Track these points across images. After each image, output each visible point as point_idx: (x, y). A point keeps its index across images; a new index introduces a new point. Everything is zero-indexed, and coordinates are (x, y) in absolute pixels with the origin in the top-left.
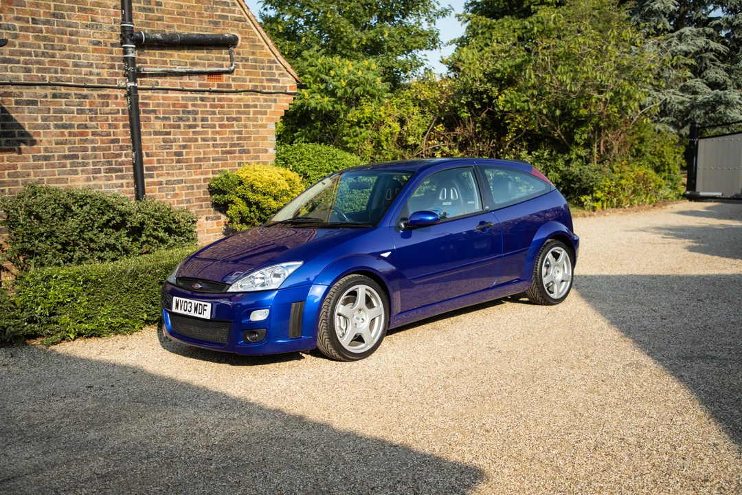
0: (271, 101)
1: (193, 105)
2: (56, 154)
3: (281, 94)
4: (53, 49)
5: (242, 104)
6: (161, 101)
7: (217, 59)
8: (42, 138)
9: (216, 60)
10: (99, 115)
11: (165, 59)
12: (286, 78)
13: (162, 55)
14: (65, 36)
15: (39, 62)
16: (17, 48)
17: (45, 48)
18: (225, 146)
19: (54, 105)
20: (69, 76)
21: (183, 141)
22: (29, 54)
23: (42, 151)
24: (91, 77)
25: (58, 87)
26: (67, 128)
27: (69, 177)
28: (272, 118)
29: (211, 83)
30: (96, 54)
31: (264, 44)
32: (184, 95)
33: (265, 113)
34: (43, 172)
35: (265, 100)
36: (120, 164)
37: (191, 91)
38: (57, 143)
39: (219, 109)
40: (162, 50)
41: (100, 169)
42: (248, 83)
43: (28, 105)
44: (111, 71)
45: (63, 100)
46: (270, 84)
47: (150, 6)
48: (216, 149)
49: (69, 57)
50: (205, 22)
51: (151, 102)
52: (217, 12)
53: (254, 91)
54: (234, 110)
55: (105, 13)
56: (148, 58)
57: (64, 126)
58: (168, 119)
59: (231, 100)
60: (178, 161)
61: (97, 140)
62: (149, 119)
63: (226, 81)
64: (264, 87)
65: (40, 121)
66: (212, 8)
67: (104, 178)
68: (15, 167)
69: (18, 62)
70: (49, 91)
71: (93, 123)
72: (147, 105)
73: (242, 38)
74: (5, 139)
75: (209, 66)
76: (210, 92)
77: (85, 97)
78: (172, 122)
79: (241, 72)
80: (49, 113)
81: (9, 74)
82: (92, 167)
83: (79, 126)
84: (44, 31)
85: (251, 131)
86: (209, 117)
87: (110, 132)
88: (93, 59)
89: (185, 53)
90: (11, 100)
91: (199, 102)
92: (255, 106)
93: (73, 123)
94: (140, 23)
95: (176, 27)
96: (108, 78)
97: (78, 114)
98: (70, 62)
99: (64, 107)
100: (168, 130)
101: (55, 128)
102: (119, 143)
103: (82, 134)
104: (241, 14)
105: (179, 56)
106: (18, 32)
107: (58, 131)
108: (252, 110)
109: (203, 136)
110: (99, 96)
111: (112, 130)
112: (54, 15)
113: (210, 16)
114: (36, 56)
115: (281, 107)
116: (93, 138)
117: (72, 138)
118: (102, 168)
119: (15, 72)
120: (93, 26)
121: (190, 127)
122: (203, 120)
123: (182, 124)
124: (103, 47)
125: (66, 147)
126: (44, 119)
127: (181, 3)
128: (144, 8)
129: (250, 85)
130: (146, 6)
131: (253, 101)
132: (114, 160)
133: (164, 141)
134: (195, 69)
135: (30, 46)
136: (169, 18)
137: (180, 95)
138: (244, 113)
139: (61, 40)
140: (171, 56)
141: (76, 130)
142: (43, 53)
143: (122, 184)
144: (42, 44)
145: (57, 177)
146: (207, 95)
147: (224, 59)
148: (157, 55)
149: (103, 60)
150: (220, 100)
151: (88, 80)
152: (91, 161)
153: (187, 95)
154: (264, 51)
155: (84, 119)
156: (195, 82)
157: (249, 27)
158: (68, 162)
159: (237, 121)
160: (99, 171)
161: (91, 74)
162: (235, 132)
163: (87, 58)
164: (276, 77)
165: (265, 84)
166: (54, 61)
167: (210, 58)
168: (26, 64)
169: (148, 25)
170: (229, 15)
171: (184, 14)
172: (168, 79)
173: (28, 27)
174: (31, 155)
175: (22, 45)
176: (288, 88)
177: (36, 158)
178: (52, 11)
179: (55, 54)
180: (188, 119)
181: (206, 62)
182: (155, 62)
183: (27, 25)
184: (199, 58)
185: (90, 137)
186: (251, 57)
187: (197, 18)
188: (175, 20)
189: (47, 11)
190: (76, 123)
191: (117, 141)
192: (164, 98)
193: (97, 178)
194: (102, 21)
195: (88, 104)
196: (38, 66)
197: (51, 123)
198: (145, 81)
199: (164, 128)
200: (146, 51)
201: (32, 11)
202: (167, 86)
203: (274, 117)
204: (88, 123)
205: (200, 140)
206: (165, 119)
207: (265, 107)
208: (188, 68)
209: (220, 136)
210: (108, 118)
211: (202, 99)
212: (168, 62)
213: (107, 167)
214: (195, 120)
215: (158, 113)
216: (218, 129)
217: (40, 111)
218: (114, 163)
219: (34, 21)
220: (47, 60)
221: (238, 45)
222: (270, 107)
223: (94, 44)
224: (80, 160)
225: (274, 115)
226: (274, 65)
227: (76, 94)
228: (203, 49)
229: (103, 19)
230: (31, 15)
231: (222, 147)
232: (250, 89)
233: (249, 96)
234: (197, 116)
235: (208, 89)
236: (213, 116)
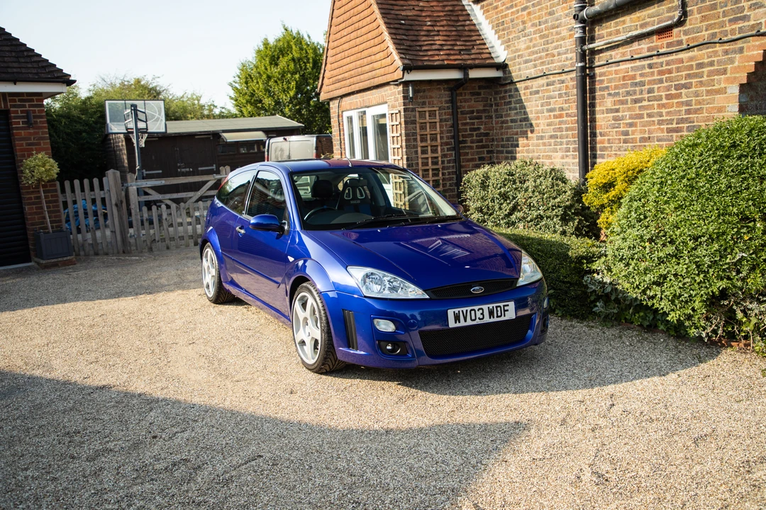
0: (734, 52)
1: (642, 75)
3: (751, 38)
4: (547, 44)
5: (694, 63)
6: (614, 76)
7: (668, 10)
9: (667, 12)
10: (570, 97)
11: (618, 28)
12: (761, 10)
13: (617, 24)
14: (555, 30)
15: (540, 58)
17: (544, 45)
18: (670, 122)
19: (546, 92)
20: (555, 65)
21: (630, 118)
24: (567, 63)
25: (549, 77)
26: (553, 112)
28: (735, 78)
29: (660, 44)
30: (570, 40)
32: (633, 65)
33: (724, 72)
35: (726, 52)
37: (640, 59)
38: (547, 125)
39: (667, 75)
40: (617, 18)
42: (704, 33)
43: (535, 94)
46: (733, 27)
48: (662, 127)
49: (556, 48)
51: (605, 78)
53: (711, 42)
54: (684, 73)
56: (605, 32)
57: (551, 110)
58: (618, 94)
59: (681, 61)
60: (625, 141)
61: (568, 121)
62: (603, 97)
63: (676, 37)
64: (725, 33)
65: (539, 107)
67: (571, 157)
68: (528, 145)
69: (531, 61)
70: (545, 81)
72: (603, 82)
75: (658, 23)
76: (659, 55)
77: (563, 82)
78: (621, 98)
79: (694, 19)
80: (544, 99)
81: (527, 71)
82: (565, 146)
85: (703, 100)
86: (656, 86)
89: (638, 14)
91: (648, 70)
92: (711, 64)
100: (617, 107)
101: (547, 112)
103: (561, 116)
105: (632, 21)
108: (706, 70)
109: (648, 112)
115: (749, 58)
116: (566, 119)
117: (555, 120)
119: (530, 69)
121: (636, 101)
122: (650, 91)
123: (629, 98)
125: (552, 128)
126: (542, 105)
129: (705, 35)
131: (708, 57)
133: (615, 119)
134: (646, 30)
135: (537, 45)
137: (629, 65)
138: (695, 75)
140: (624, 22)
141: (557, 113)
144: (542, 42)
146: (655, 60)
147: (676, 9)
150: (668, 64)
151: (564, 66)
153: (636, 65)
155: (561, 102)
156: (643, 47)
158: (553, 141)
159: (686, 88)
160: (569, 150)
161: (567, 59)
162: (682, 103)
163: (565, 45)
164: (745, 13)
165: (728, 28)
166: (548, 55)
167: (661, 11)
168: (535, 61)
172: (621, 50)
173: (536, 30)
175: (534, 46)
180: (635, 93)
181: (656, 18)
182: (611, 34)
184: (648, 16)
190: (557, 107)
192: (616, 73)
193: (567, 156)
197: (545, 108)
198: (602, 57)
199: (614, 105)
200: (604, 25)
201: (539, 16)
202: (618, 58)
203: (737, 75)
204: (564, 105)
205: (645, 116)
206: (615, 95)
207: (725, 63)
209: (666, 110)
211: (650, 66)
212: (621, 30)
213: (573, 146)
214: (641, 92)
215: (610, 89)
216: (664, 101)
217: (540, 98)
219: (540, 23)
220: (544, 54)
222: (732, 61)
223: (570, 31)
224: (559, 140)
225: (738, 72)
227: (558, 80)
228: (654, 4)
231: (667, 124)
232: (706, 41)
233: (704, 51)
234: (643, 88)
235: (655, 53)
236: (659, 85)
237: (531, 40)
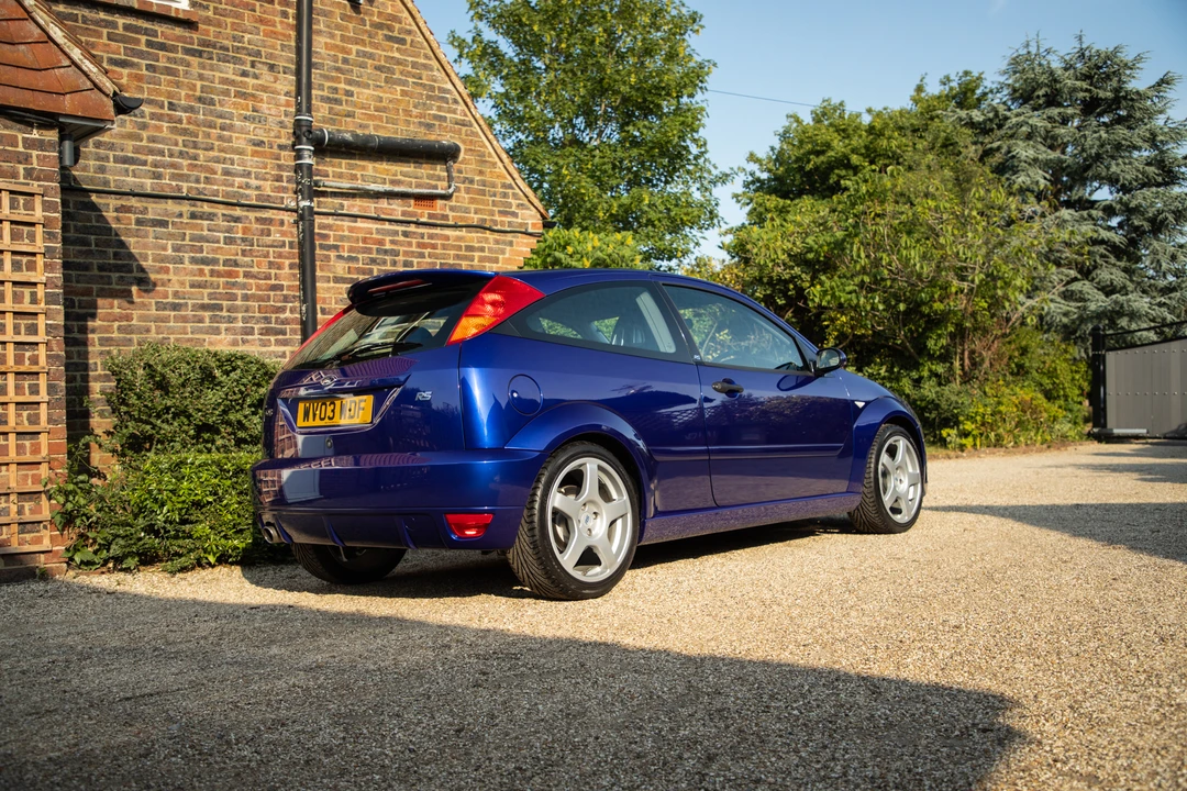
0: (504, 243)
1: (392, 242)
2: (190, 302)
3: (520, 235)
4: (195, 148)
5: (463, 244)
6: (346, 233)
7: (430, 177)
8: (171, 276)
9: (428, 178)
10: (255, 247)
11: (354, 172)
12: (527, 212)
13: (350, 167)
14: (214, 131)
15: (173, 166)
16: (144, 143)
17: (184, 146)
19: (191, 229)
20: (215, 187)
22: (161, 153)
23: (170, 296)
24: (247, 192)
25: (199, 203)
26: (208, 265)
27: (206, 337)
29: (420, 211)
30: (256, 159)
31: (497, 160)
32: (379, 227)
33: (496, 261)
34: (169, 328)
35: (497, 242)
36: (283, 323)
37: (390, 221)
38: (192, 286)
39: (429, 250)
40: (350, 159)
41: (253, 328)
42: (472, 215)
43: (155, 226)
44: (277, 184)
45: (206, 223)
46: (503, 219)
47: (336, 96)
49: (218, 161)
50: (414, 123)
51: (331, 233)
52: (432, 109)
53: (481, 227)
54: (452, 252)
55: (273, 102)
56: (330, 170)
57: (204, 261)
58: (356, 259)
59: (447, 238)
61: (251, 284)
62: (328, 258)
63: (441, 209)
64: (495, 223)
65: (170, 252)
66: (424, 104)
67: (257, 342)
68: (128, 318)
69: (144, 163)
70: (186, 208)
71: (246, 259)
72: (326, 237)
73: (466, 150)
74: (117, 275)
75: (416, 187)
76: (418, 224)
77: (237, 220)
78: (361, 265)
79: (462, 198)
80: (184, 240)
81: (130, 179)
82: (241, 324)
83: (226, 263)
84: (185, 121)
86: (415, 260)
87: (270, 274)
88: (251, 166)
89: (384, 166)
90: (130, 218)
91: (402, 238)
92: (482, 249)
93: (218, 256)
94: (322, 118)
95: (372, 127)
96: (272, 194)
97: (225, 244)
98: (219, 167)
99: (205, 233)
100: (355, 276)
101: (191, 263)
102: (282, 290)
103: (229, 274)
104: (466, 116)
105: (375, 169)
106: (147, 120)
107: (196, 267)
108: (477, 254)
110: (257, 219)
111: (273, 272)
112: (200, 100)
113: (421, 116)
114: (171, 156)
115: (519, 253)
116: (245, 280)
117: (214, 279)
118: (256, 327)
119: (139, 177)
120: (254, 119)
122: (407, 264)
123: (375, 268)
124: (267, 149)
125: (206, 291)
126: (177, 249)
127: (381, 95)
128: (328, 98)
129: (475, 218)
130: (331, 96)
131: (479, 242)
132: (274, 316)
134: (397, 189)
135: (163, 141)
136: (362, 114)
137: (374, 226)
138: (465, 258)
139: (208, 135)
140: (364, 168)
141: (221, 268)
142: (181, 153)
143: (284, 353)
144: (180, 139)
145: (190, 336)
146: (412, 228)
147: (439, 178)
148: (343, 165)
149: (265, 168)
150: (431, 236)
151: (242, 196)
152: (240, 315)
153: (384, 227)
154: (497, 170)
155: (233, 252)
156: (397, 208)
157: (476, 135)
158: (207, 314)
160: (250, 331)
161: (248, 186)
163: (243, 163)
164: (513, 209)
165: (497, 218)
166: (196, 166)
167: (420, 174)
168: (156, 166)
169: (332, 122)
170: (448, 115)
171: (384, 110)
172: (358, 202)
173: (162, 115)
174: (153, 301)
175: (152, 139)
176: (530, 226)
177: (161, 307)
178: (198, 94)
179: (198, 155)
180: (385, 262)
181: (414, 180)
182: (340, 176)
183: (162, 111)
184: (402, 173)
185: (241, 280)
186: (477, 178)
187: (402, 116)
188: (371, 117)
189: (191, 93)
190: (222, 258)
191: (280, 288)
192: (351, 230)
193: (247, 341)
194: (267, 112)
195: (240, 231)
196: (172, 171)
197: (186, 255)
198: (325, 203)
199: (349, 273)
200: (328, 159)
201: (169, 92)
202: (355, 211)
204: (239, 258)
206: (350, 259)
207: (496, 252)
208: (388, 187)
210: (268, 252)
211: (405, 234)
212: (359, 176)
213: (263, 326)
214: (394, 263)
215: (341, 250)
217: (171, 236)
218: (273, 320)
219: (172, 106)
220: (185, 162)
221: (460, 159)
222: (503, 252)
223: (254, 145)
224: (224, 313)
225: (509, 264)
226: (510, 191)
227: (223, 215)
228: (409, 162)
229: (269, 109)
230: (168, 98)
232: (475, 223)
233: (474, 235)
234: (396, 258)
235: (415, 219)
236: (420, 260)
237: (144, 127)
